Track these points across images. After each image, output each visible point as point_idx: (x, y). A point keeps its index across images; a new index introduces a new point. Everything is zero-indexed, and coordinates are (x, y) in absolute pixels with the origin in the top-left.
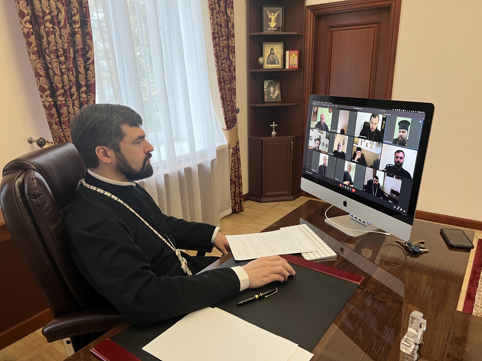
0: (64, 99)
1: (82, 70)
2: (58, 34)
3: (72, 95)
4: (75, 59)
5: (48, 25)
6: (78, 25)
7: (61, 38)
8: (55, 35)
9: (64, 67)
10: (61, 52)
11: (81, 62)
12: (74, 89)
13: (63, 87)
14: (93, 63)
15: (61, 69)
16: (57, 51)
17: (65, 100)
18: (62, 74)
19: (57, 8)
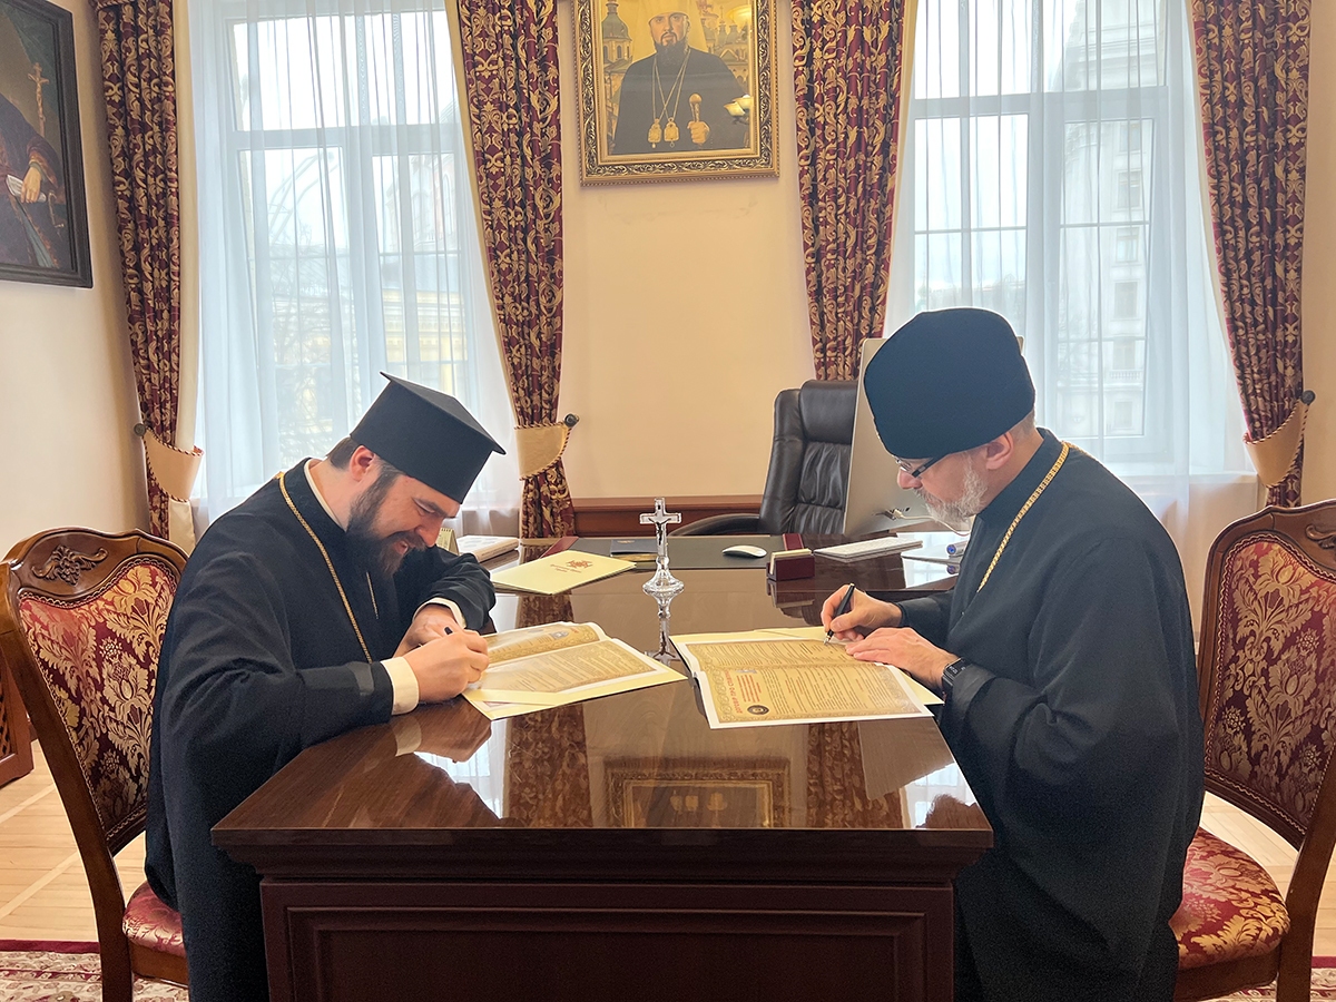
0: (834, 354)
1: (866, 313)
2: (840, 267)
3: (845, 349)
4: (860, 297)
5: (829, 256)
6: (873, 250)
7: (844, 271)
8: (837, 269)
9: (842, 310)
10: (842, 289)
11: (867, 304)
12: (849, 341)
13: (835, 339)
14: (884, 302)
15: (837, 314)
16: (836, 289)
17: (836, 356)
18: (838, 320)
19: (846, 233)
